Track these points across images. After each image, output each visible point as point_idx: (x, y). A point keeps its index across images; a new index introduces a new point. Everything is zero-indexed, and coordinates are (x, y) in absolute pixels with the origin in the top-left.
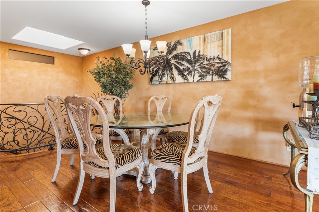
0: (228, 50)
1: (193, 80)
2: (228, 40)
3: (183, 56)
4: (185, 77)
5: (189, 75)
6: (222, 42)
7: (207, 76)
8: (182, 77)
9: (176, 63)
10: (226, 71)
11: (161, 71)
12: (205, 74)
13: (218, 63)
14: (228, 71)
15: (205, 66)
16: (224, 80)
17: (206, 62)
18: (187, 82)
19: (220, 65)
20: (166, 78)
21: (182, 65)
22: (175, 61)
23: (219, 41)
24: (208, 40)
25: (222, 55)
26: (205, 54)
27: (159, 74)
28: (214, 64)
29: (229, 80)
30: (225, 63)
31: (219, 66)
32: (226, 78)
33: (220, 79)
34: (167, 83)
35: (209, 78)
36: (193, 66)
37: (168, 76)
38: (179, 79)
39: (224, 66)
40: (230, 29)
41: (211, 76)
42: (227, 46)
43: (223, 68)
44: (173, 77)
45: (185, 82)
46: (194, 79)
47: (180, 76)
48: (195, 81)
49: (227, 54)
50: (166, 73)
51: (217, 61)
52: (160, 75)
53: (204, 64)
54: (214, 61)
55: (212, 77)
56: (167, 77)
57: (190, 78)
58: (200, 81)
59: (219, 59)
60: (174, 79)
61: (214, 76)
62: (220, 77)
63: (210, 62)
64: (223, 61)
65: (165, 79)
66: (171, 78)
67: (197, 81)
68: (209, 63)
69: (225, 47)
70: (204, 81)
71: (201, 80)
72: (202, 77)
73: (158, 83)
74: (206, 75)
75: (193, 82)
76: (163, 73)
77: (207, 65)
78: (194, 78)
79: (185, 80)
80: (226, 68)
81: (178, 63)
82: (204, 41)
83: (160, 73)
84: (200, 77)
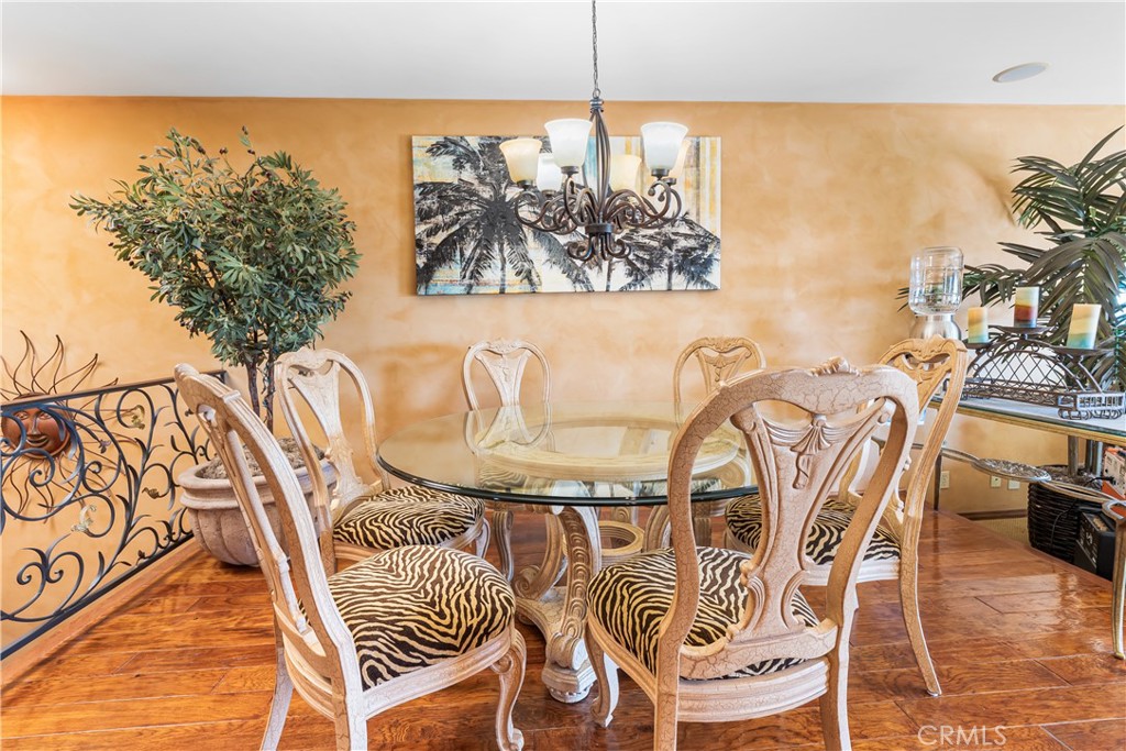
0: (713, 199)
1: (608, 286)
2: (713, 171)
4: (578, 275)
5: (591, 268)
6: (699, 175)
7: (654, 275)
8: (564, 272)
10: (709, 262)
11: (473, 244)
12: (646, 268)
13: (686, 236)
14: (715, 263)
15: (647, 241)
16: (705, 288)
18: (585, 290)
19: (692, 243)
20: (500, 274)
23: (689, 170)
25: (698, 214)
27: (462, 255)
28: (673, 237)
29: (716, 289)
30: (707, 240)
31: (689, 245)
32: (708, 283)
33: (691, 287)
34: (502, 292)
35: (658, 280)
37: (508, 266)
38: (552, 277)
39: (704, 247)
40: (719, 139)
41: (665, 275)
42: (712, 189)
43: (700, 252)
44: (530, 272)
45: (579, 289)
46: (609, 280)
47: (557, 270)
48: (615, 287)
49: (712, 213)
50: (496, 252)
51: (684, 229)
52: (470, 259)
53: (643, 236)
54: (674, 230)
55: (670, 279)
56: (503, 269)
57: (597, 278)
58: (632, 289)
59: (690, 223)
60: (535, 279)
61: (675, 274)
62: (693, 279)
63: (664, 230)
64: (701, 233)
65: (491, 275)
66: (518, 274)
67: (621, 290)
68: (659, 234)
69: (705, 191)
70: (643, 289)
71: (635, 285)
72: (639, 277)
73: (460, 289)
74: (651, 272)
75: (607, 291)
76: (481, 254)
77: (652, 238)
78: (612, 279)
79: (577, 285)
80: (708, 253)
83: (468, 253)
84: (630, 274)
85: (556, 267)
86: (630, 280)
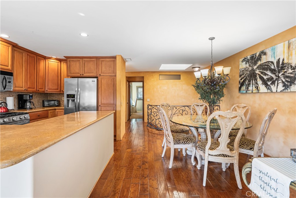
1: (277, 90)
3: (267, 65)
4: (269, 87)
5: (272, 85)
7: (292, 86)
8: (265, 87)
9: (260, 73)
11: (248, 81)
12: (289, 84)
15: (289, 75)
17: (290, 71)
18: (270, 92)
20: (252, 88)
21: (266, 74)
22: (260, 71)
24: (293, 46)
26: (290, 62)
27: (246, 84)
34: (252, 92)
36: (276, 76)
37: (254, 86)
38: (263, 88)
44: (258, 87)
45: (269, 91)
46: (277, 88)
47: (264, 86)
48: (279, 90)
50: (251, 83)
52: (247, 85)
53: (288, 73)
56: (252, 87)
57: (273, 88)
58: (284, 91)
60: (259, 89)
65: (250, 88)
66: (255, 88)
67: (281, 91)
68: (294, 72)
70: (288, 91)
71: (285, 90)
72: (286, 87)
73: (245, 92)
74: (291, 85)
75: (277, 92)
76: (249, 83)
77: (291, 73)
79: (268, 90)
81: (262, 73)
82: (289, 47)
83: (247, 83)
84: (283, 86)
85: (263, 85)
86: (283, 88)
